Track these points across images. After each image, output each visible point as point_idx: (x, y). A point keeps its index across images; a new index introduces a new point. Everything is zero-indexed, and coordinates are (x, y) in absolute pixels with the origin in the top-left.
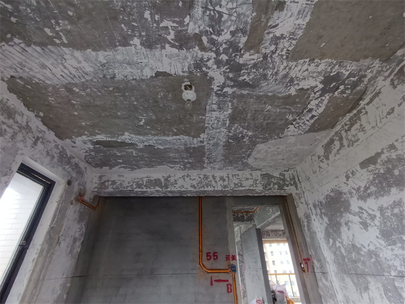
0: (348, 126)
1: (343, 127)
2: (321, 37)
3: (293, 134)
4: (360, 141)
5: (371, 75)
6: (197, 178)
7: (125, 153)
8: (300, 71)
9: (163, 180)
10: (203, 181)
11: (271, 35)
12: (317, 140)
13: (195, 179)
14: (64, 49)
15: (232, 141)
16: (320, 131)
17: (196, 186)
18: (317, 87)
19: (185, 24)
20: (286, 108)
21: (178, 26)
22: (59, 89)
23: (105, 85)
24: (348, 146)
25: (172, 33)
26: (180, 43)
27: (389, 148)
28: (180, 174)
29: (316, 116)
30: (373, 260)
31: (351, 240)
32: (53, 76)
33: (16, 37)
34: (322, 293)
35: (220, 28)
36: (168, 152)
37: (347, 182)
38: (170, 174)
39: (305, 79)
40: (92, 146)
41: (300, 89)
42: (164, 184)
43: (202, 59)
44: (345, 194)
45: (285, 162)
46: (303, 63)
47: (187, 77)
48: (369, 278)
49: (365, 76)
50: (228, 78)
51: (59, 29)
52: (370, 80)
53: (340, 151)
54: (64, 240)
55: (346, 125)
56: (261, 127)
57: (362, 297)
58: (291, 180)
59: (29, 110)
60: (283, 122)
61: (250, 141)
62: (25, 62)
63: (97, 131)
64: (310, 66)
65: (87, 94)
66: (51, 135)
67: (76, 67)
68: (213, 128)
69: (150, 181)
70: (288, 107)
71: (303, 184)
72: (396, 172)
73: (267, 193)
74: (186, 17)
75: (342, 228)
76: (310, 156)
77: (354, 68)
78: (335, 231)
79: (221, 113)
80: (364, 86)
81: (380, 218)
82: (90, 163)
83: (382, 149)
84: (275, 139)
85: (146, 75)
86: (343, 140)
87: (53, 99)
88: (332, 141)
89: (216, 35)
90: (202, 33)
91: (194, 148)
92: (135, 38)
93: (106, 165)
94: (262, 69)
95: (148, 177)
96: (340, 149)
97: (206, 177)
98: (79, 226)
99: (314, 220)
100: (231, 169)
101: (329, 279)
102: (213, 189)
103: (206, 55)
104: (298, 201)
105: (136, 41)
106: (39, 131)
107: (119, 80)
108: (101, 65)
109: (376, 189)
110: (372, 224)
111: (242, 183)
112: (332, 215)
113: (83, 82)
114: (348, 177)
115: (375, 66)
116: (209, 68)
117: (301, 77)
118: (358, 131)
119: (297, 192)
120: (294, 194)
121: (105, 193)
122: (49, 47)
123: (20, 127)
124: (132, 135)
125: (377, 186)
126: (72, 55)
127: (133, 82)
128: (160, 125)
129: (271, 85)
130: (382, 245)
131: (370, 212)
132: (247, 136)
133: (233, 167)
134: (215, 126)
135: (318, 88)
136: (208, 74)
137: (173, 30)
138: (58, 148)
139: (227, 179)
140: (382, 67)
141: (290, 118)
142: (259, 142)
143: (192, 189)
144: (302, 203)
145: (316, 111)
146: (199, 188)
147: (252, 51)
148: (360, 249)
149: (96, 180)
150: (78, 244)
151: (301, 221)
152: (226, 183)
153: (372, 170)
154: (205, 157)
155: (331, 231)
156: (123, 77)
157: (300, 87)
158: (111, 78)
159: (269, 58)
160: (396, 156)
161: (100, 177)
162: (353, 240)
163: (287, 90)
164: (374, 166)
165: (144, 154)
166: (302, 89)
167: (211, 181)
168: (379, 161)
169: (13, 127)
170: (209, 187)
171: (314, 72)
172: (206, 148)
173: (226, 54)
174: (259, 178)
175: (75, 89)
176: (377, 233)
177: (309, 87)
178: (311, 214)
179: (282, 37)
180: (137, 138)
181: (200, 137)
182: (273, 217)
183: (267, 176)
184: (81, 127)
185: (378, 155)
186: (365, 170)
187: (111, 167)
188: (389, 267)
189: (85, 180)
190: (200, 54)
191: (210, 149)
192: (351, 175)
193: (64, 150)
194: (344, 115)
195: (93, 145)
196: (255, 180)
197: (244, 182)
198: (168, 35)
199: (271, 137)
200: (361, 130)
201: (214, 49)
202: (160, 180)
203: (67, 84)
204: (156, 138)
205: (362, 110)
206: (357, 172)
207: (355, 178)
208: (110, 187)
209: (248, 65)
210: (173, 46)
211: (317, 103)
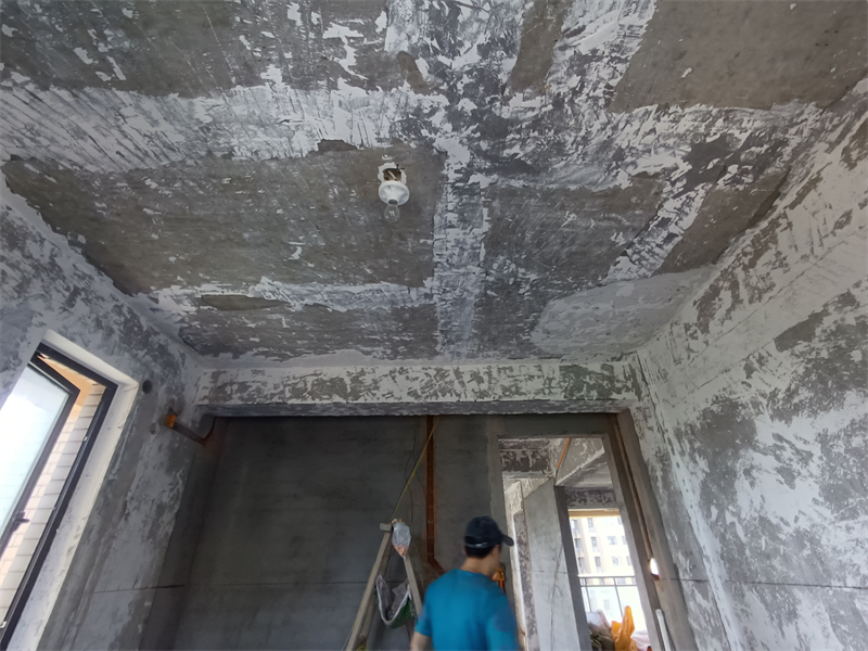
0: (749, 257)
1: (738, 259)
2: (682, 55)
3: (627, 277)
4: (776, 289)
5: (798, 139)
6: (422, 376)
7: (264, 322)
8: (637, 133)
9: (348, 381)
10: (435, 382)
11: (569, 53)
12: (682, 290)
13: (416, 379)
14: (119, 93)
15: (494, 294)
16: (688, 269)
17: (419, 392)
18: (677, 168)
19: (378, 30)
20: (609, 219)
21: (362, 35)
22: (114, 182)
23: (213, 172)
24: (751, 302)
25: (351, 52)
26: (369, 74)
27: (839, 302)
28: (384, 368)
29: (676, 236)
30: (806, 552)
31: (758, 508)
32: (101, 154)
33: (16, 70)
34: (695, 626)
35: (454, 38)
36: (358, 319)
37: (748, 381)
38: (364, 367)
39: (649, 151)
40: (194, 309)
41: (639, 175)
42: (351, 388)
43: (418, 111)
44: (744, 407)
45: (613, 340)
46: (644, 115)
47: (390, 152)
48: (797, 592)
49: (785, 143)
50: (478, 152)
51: (106, 50)
52: (795, 153)
53: (732, 313)
54: (137, 508)
55: (745, 254)
56: (557, 261)
57: (783, 633)
58: (627, 379)
59: (54, 230)
60: (604, 249)
61: (534, 294)
62: (40, 124)
63: (201, 275)
64: (659, 121)
65: (177, 195)
66: (104, 286)
67: (148, 134)
68: (452, 265)
69: (321, 383)
70: (614, 215)
71: (653, 388)
72: (856, 356)
73: (575, 408)
74: (379, 15)
75: (737, 484)
76: (668, 325)
77: (758, 124)
78: (723, 490)
79: (468, 231)
80: (782, 165)
81: (821, 458)
82: (191, 345)
83: (826, 305)
84: (589, 288)
85: (298, 148)
86: (738, 288)
87: (104, 205)
88: (715, 291)
89: (446, 56)
90: (416, 51)
91: (412, 309)
92: (271, 66)
93: (225, 349)
94: (553, 131)
95: (315, 375)
96: (733, 307)
97: (441, 374)
98: (169, 479)
99: (678, 465)
100: (494, 355)
101: (710, 594)
102: (457, 399)
103: (428, 101)
104: (643, 424)
105: (273, 73)
106: (79, 276)
107: (241, 161)
108: (201, 129)
109: (812, 394)
110: (804, 472)
111: (520, 385)
112: (716, 454)
113: (165, 166)
114: (749, 370)
115: (806, 120)
116: (436, 131)
117: (640, 148)
118: (771, 266)
119: (641, 404)
120: (633, 410)
121: (224, 408)
122: (87, 89)
123: (38, 267)
124: (276, 283)
125: (813, 388)
126: (137, 107)
127: (273, 165)
128: (335, 260)
129: (575, 167)
130: (825, 519)
131: (800, 445)
132: (526, 283)
133: (500, 350)
134: (455, 260)
135: (678, 171)
136: (434, 144)
137: (351, 45)
138: (120, 313)
139: (486, 378)
140: (823, 122)
141: (621, 240)
142: (552, 297)
143: (411, 399)
144: (651, 429)
145: (676, 224)
146: (427, 397)
147: (528, 90)
148: (779, 529)
149: (206, 381)
150: (168, 517)
151: (650, 468)
152: (484, 386)
153: (802, 353)
154: (436, 329)
155: (714, 489)
156: (249, 154)
157: (640, 170)
158: (224, 157)
159: (566, 106)
160: (857, 319)
161: (215, 376)
162: (762, 507)
163: (610, 178)
164: (806, 344)
165: (305, 324)
166: (644, 175)
167: (451, 382)
168: (818, 331)
169: (21, 267)
170: (448, 394)
171: (669, 136)
172: (438, 310)
173: (472, 98)
174: (557, 375)
175: (148, 182)
176: (815, 491)
177: (658, 170)
178: (671, 453)
179: (595, 56)
180: (289, 290)
181: (423, 285)
182: (590, 460)
183: (574, 371)
184: (168, 267)
185: (816, 318)
186: (787, 353)
187: (237, 353)
188: (842, 566)
189: (183, 380)
190: (414, 98)
191: (447, 312)
192: (756, 365)
193: (134, 316)
194: (742, 232)
195: (195, 305)
196: (548, 378)
197: (524, 383)
198: (341, 58)
199: (580, 285)
200: (777, 264)
201: (444, 87)
202: (342, 380)
203: (130, 171)
204: (329, 288)
205: (781, 221)
206: (769, 358)
207: (765, 372)
208: (236, 396)
209: (521, 122)
210: (354, 82)
211: (679, 206)
